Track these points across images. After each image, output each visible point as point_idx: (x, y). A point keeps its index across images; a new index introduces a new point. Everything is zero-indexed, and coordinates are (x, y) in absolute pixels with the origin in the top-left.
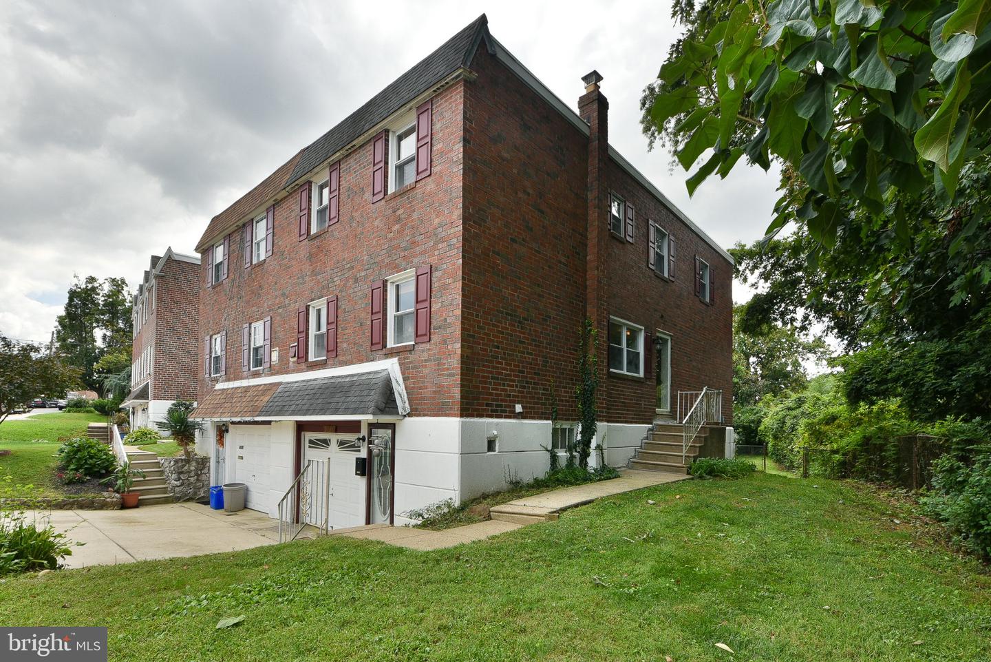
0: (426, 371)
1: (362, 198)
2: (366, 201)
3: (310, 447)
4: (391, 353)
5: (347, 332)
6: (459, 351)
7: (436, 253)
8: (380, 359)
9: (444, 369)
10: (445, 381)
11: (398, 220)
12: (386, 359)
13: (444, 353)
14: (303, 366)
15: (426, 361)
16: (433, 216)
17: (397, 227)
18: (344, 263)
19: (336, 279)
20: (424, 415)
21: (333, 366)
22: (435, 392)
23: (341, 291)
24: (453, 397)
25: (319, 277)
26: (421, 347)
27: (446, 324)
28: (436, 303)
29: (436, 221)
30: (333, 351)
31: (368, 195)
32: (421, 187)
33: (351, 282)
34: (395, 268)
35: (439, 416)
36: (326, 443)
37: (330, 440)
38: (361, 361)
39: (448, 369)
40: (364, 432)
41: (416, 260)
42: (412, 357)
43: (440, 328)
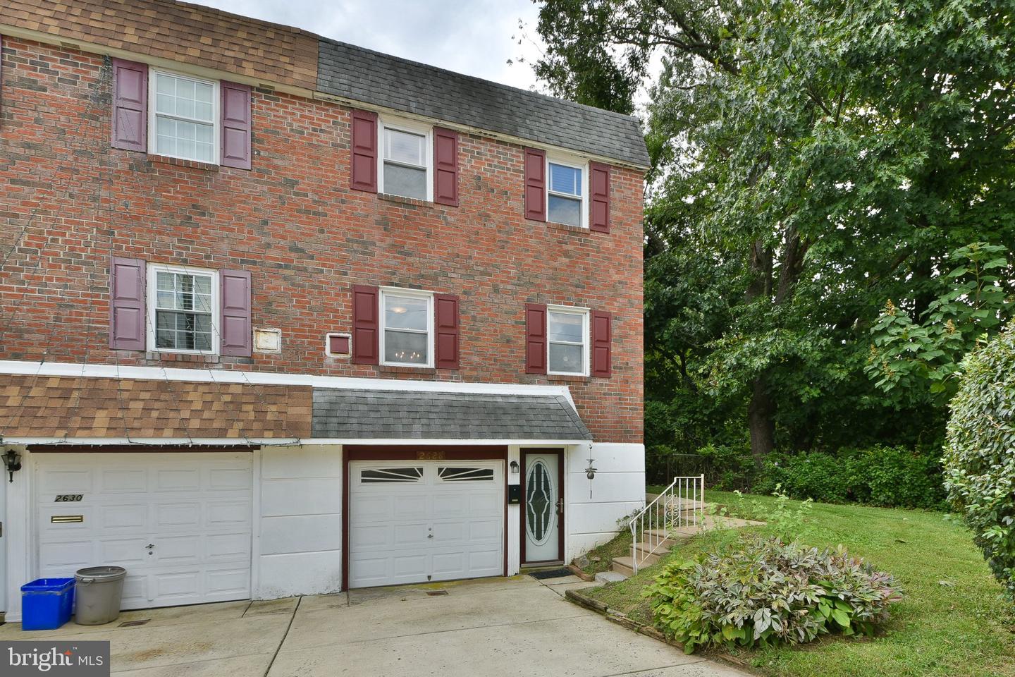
0: (604, 403)
1: (506, 203)
2: (512, 209)
3: (363, 481)
4: (559, 381)
5: (479, 343)
6: (642, 392)
7: (615, 304)
8: (540, 383)
9: (625, 404)
10: (628, 414)
11: (566, 254)
12: (550, 384)
13: (626, 391)
14: (371, 369)
15: (604, 394)
16: (612, 271)
17: (565, 260)
18: (472, 262)
19: (453, 275)
20: (604, 441)
21: (445, 379)
22: (617, 422)
23: (465, 293)
24: (637, 428)
25: (411, 259)
26: (599, 381)
27: (626, 367)
28: (615, 346)
29: (616, 277)
30: (449, 362)
31: (518, 205)
32: (597, 238)
33: (487, 289)
34: (563, 298)
35: (621, 442)
36: (413, 474)
37: (421, 470)
38: (507, 380)
39: (630, 404)
40: (514, 456)
41: (590, 301)
42: (587, 388)
43: (621, 368)
